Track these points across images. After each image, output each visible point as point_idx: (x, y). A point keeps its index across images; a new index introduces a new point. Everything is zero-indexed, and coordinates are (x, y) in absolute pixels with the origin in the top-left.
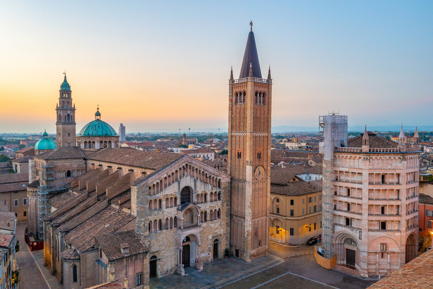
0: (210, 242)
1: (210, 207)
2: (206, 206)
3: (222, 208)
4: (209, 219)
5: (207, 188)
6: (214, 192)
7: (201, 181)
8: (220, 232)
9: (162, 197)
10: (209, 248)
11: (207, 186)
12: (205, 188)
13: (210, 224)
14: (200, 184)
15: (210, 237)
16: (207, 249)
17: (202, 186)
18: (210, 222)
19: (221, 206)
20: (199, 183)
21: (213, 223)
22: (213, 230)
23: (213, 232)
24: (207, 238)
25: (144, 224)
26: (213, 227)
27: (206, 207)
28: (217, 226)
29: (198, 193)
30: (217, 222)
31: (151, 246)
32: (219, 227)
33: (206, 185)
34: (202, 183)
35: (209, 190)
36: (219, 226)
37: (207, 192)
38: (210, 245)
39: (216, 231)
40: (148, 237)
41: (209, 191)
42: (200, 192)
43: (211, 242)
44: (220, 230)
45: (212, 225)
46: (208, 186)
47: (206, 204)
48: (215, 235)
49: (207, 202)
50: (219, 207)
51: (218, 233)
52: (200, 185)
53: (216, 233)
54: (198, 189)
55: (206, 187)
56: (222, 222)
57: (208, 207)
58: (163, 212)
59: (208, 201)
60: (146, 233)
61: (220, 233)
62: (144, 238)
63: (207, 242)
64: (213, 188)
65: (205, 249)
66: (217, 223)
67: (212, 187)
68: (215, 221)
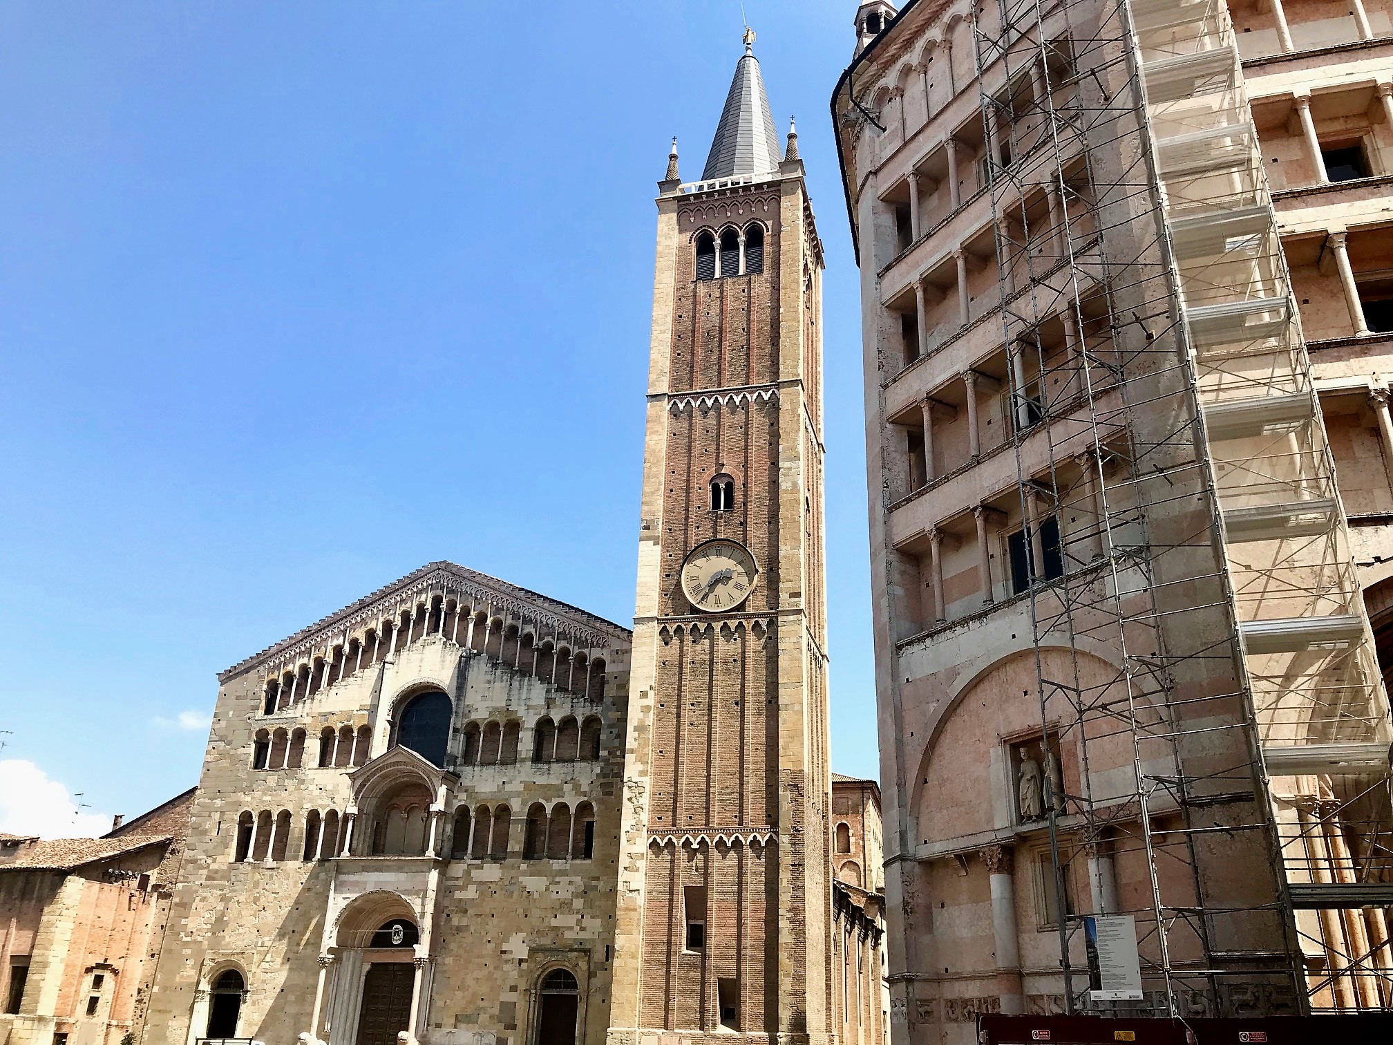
0: (512, 973)
1: (529, 786)
2: (510, 782)
3: (599, 802)
4: (517, 848)
5: (524, 697)
6: (557, 717)
7: (495, 666)
8: (583, 929)
9: (307, 720)
10: (509, 1008)
11: (521, 687)
12: (509, 695)
13: (524, 874)
14: (488, 677)
15: (518, 947)
16: (496, 1011)
17: (498, 684)
18: (524, 867)
19: (597, 793)
20: (479, 672)
21: (539, 874)
22: (536, 913)
23: (534, 921)
24: (498, 945)
25: (220, 823)
26: (536, 896)
27: (508, 788)
28: (564, 891)
29: (474, 716)
30: (563, 873)
31: (227, 923)
32: (578, 903)
33: (516, 684)
34: (499, 672)
35: (529, 707)
36: (576, 895)
37: (521, 712)
38: (514, 988)
39: (554, 923)
40: (223, 878)
41: (532, 712)
42: (481, 714)
43: (521, 976)
44: (579, 922)
45: (536, 884)
46: (525, 688)
47: (510, 771)
48: (546, 941)
49: (514, 762)
50: (585, 794)
51: (568, 935)
52: (489, 682)
53: (556, 929)
54: (471, 698)
55: (515, 692)
56: (597, 879)
57: (516, 786)
58: (302, 782)
59: (523, 760)
60: (220, 858)
61: (582, 935)
62: (209, 878)
63: (496, 968)
64: (559, 697)
65: (482, 1004)
66: (567, 879)
67: (548, 691)
68: (557, 864)
